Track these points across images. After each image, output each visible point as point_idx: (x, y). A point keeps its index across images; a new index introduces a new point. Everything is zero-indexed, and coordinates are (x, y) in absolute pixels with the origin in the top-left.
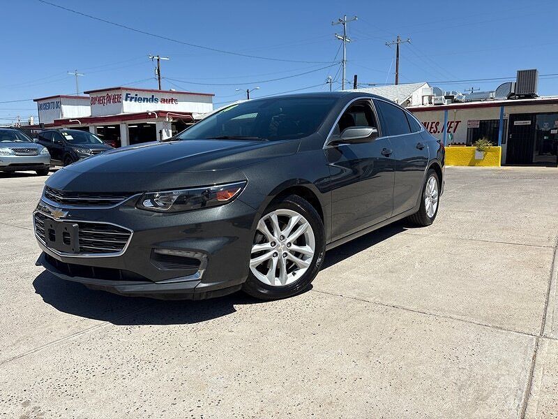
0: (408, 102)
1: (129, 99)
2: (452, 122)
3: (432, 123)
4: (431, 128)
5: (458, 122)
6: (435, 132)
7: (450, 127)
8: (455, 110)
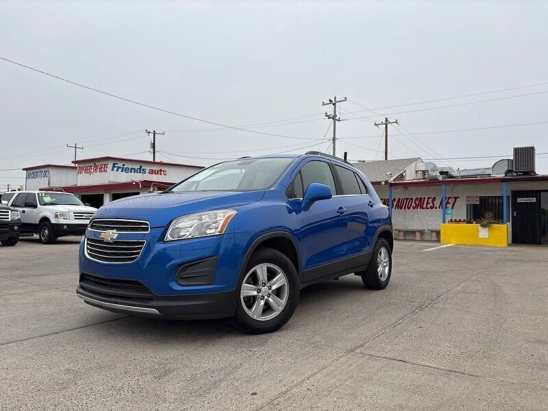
0: (402, 176)
1: (115, 169)
2: (449, 198)
3: (428, 198)
4: (428, 203)
5: (456, 198)
6: (432, 208)
7: (448, 203)
8: (452, 186)
